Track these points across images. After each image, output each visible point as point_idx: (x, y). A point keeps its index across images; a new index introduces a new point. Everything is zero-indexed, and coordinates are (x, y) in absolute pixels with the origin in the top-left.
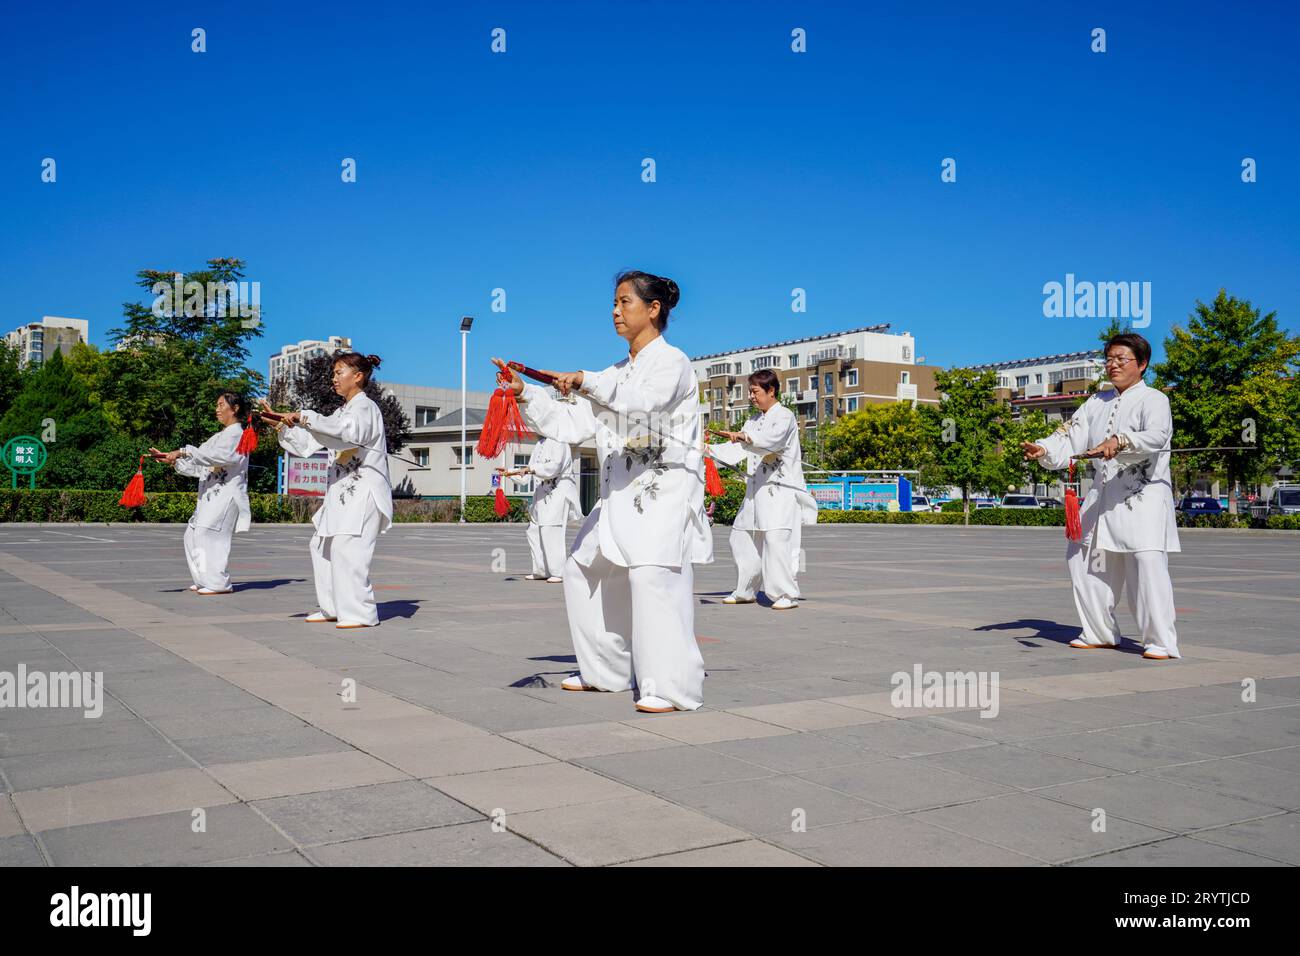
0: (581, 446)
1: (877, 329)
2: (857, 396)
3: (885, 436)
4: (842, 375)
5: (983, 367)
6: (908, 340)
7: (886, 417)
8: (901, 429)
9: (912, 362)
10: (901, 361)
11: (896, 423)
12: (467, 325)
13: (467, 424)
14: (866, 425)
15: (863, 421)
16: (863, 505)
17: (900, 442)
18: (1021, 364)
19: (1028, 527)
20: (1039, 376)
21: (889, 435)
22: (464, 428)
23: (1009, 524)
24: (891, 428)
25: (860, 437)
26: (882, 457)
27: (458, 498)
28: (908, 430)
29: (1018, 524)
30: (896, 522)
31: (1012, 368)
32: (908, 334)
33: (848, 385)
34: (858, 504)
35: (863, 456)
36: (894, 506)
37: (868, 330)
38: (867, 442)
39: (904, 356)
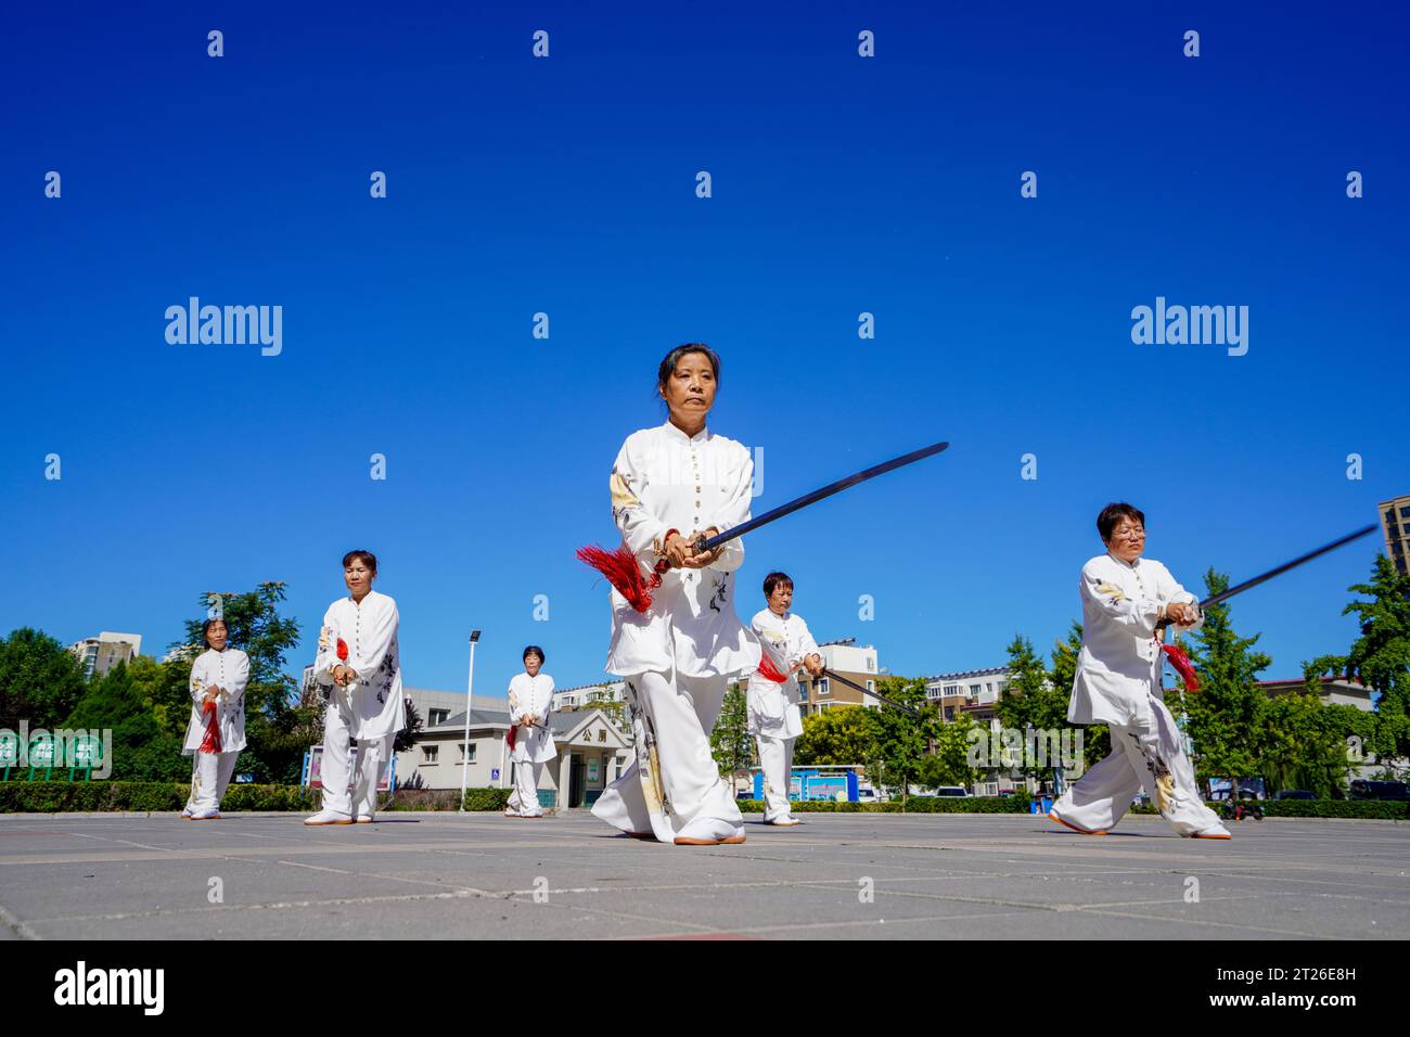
0: (572, 743)
1: (845, 643)
2: (828, 702)
3: (839, 736)
4: (815, 683)
5: (941, 677)
6: (871, 653)
7: (840, 719)
8: (853, 729)
9: (876, 672)
10: (866, 671)
11: (848, 724)
12: (475, 637)
13: (471, 723)
14: (823, 726)
15: (821, 722)
16: (818, 797)
17: (853, 741)
18: (973, 675)
19: (954, 815)
20: (989, 685)
21: (843, 735)
22: (468, 727)
23: (937, 812)
24: (844, 729)
25: (818, 737)
26: (837, 754)
27: (460, 790)
28: (859, 730)
29: (945, 812)
30: (843, 811)
31: (966, 677)
32: (871, 648)
33: (820, 692)
34: (813, 796)
35: (822, 753)
36: (842, 797)
37: (836, 643)
38: (825, 741)
39: (869, 667)
